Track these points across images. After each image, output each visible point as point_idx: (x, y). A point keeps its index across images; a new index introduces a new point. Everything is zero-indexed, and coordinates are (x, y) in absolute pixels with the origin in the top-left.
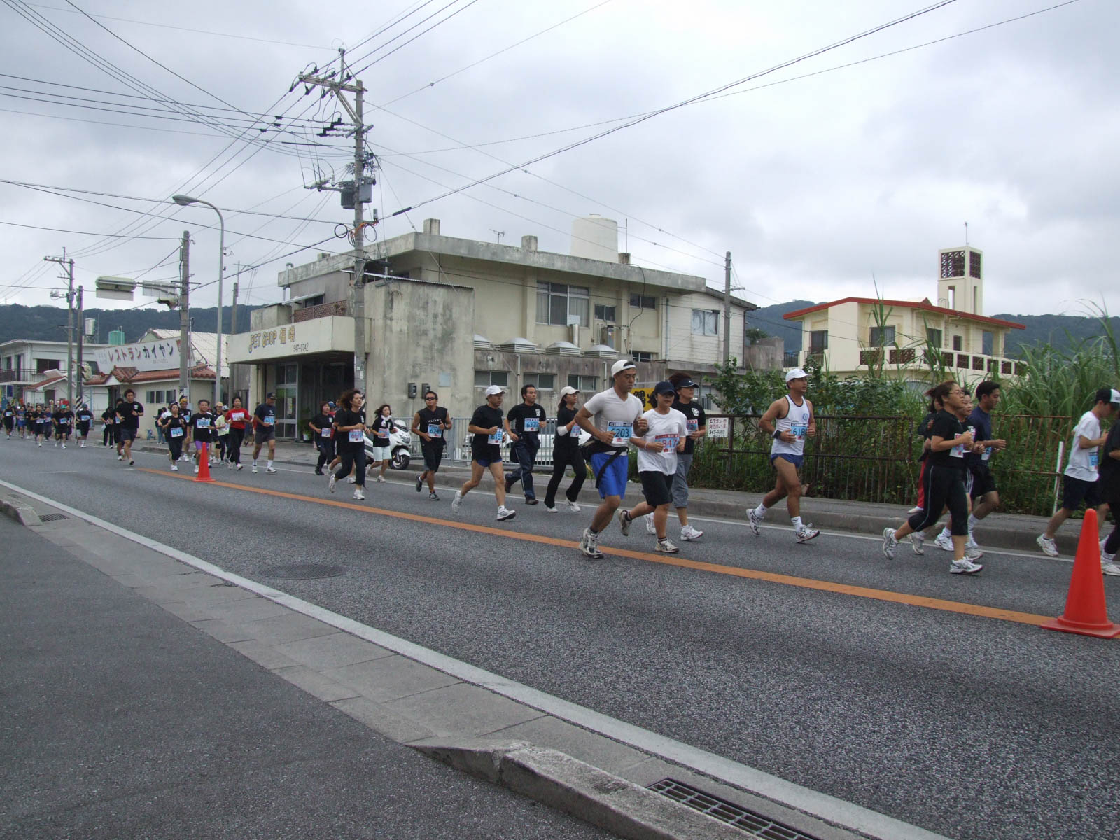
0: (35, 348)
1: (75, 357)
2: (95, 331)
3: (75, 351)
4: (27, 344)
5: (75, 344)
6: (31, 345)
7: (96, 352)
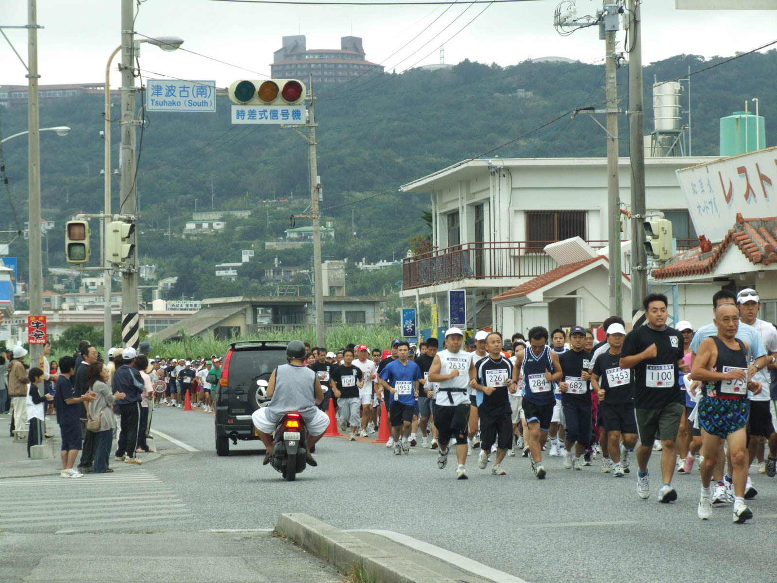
0: (519, 181)
1: (626, 199)
2: (682, 121)
3: (626, 181)
4: (498, 170)
5: (625, 161)
6: (508, 170)
7: (684, 178)
